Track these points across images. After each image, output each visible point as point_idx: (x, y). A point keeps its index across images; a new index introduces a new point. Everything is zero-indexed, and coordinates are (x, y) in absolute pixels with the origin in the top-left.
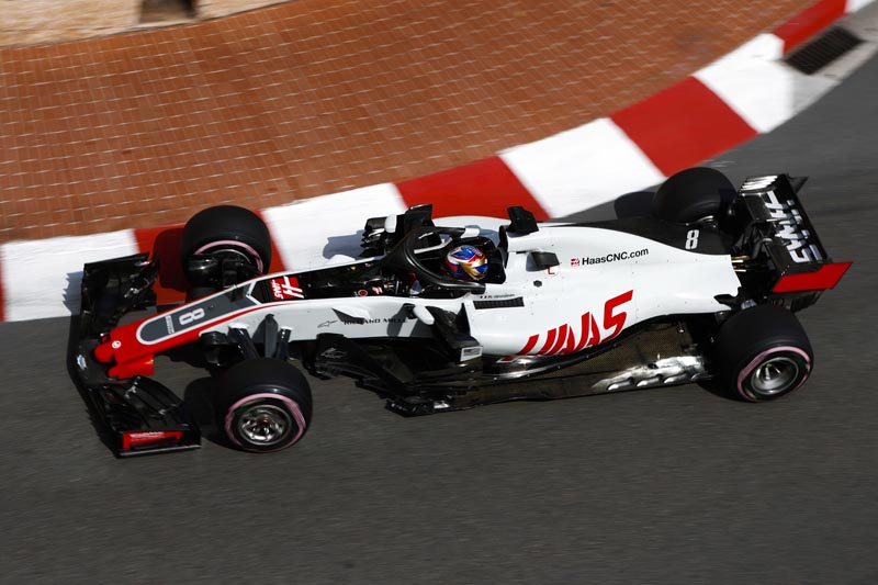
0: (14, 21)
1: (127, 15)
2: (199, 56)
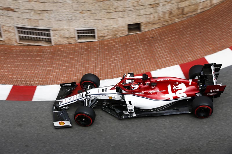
0: (101, 35)
1: (126, 32)
2: (140, 40)
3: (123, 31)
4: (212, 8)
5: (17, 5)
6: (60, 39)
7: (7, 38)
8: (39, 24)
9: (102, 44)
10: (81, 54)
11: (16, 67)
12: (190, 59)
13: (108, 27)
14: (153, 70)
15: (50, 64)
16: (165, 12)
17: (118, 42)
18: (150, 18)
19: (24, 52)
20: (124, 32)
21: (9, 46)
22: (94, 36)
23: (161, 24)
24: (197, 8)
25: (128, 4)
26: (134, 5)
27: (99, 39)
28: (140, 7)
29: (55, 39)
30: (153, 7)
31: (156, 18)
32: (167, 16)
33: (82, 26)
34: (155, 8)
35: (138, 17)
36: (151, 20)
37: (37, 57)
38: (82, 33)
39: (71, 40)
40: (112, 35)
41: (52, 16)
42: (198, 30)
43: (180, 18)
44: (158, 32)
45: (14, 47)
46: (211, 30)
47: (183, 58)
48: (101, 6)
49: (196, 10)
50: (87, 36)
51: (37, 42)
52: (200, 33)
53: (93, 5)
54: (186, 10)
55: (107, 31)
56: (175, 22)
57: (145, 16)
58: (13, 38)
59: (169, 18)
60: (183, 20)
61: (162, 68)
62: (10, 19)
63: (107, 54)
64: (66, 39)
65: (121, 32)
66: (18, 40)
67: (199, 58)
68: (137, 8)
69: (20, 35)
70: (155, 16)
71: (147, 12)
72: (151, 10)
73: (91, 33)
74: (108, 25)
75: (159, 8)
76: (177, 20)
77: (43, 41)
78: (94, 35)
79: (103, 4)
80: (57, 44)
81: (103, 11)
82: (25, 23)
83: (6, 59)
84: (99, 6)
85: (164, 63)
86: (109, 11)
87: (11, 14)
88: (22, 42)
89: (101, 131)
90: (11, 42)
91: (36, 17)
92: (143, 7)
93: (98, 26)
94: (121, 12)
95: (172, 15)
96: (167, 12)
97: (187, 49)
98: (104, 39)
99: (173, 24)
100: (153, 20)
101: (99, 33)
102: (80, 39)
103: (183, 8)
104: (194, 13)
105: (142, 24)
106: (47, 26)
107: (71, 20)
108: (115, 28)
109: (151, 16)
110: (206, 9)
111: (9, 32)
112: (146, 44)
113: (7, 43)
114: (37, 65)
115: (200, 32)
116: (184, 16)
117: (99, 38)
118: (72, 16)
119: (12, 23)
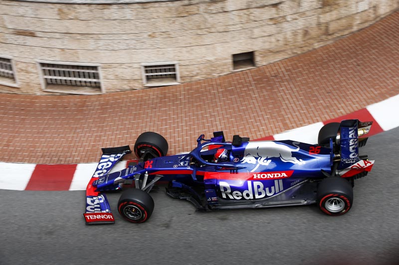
1: (229, 67)
3: (224, 65)
4: (377, 22)
5: (39, 25)
6: (115, 82)
7: (25, 84)
8: (78, 58)
9: (189, 90)
10: (153, 108)
11: (41, 133)
12: (341, 112)
13: (199, 60)
14: (278, 133)
15: (99, 126)
16: (296, 32)
17: (217, 85)
18: (271, 42)
19: (54, 107)
20: (225, 67)
21: (27, 96)
22: (173, 76)
23: (290, 53)
24: (351, 23)
25: (233, 19)
26: (243, 20)
27: (183, 82)
28: (253, 24)
29: (107, 82)
30: (275, 24)
31: (280, 42)
32: (300, 38)
33: (153, 60)
34: (279, 24)
35: (250, 41)
36: (273, 46)
37: (76, 115)
38: (154, 72)
39: (134, 85)
40: (206, 74)
41: (101, 43)
42: (355, 61)
43: (322, 40)
44: (284, 67)
45: (37, 97)
46: (377, 61)
47: (330, 110)
48: (185, 23)
49: (350, 26)
50: (163, 76)
51: (76, 88)
52: (357, 67)
53: (171, 21)
54: (333, 27)
55: (197, 67)
56: (315, 49)
57: (260, 39)
58: (34, 82)
59: (304, 41)
60: (328, 45)
61: (293, 128)
62: (29, 50)
63: (197, 106)
64: (126, 83)
65: (220, 68)
66: (43, 86)
67: (356, 110)
68: (247, 26)
69: (46, 77)
70: (279, 39)
71: (265, 32)
72: (272, 29)
73: (170, 70)
74: (198, 55)
75: (285, 25)
76: (317, 45)
77: (86, 86)
78: (175, 75)
79: (189, 20)
80: (112, 90)
81: (188, 32)
82: (54, 56)
83: (23, 119)
84: (182, 23)
85: (296, 119)
86: (199, 32)
87: (30, 40)
88: (51, 88)
89: (190, 240)
90: (32, 90)
91: (74, 45)
92: (257, 24)
93: (180, 58)
94: (219, 34)
95: (308, 37)
96: (299, 31)
97: (335, 94)
98: (192, 81)
99: (309, 51)
100: (276, 46)
101: (183, 70)
102: (150, 81)
103: (327, 24)
104: (346, 32)
105: (256, 54)
106: (92, 60)
107: (135, 49)
108: (209, 61)
109: (273, 39)
110: (367, 25)
111: (27, 72)
112: (264, 87)
113: (25, 91)
114: (76, 128)
115: (359, 65)
116: (330, 37)
117: (183, 80)
118: (134, 42)
119: (32, 57)
